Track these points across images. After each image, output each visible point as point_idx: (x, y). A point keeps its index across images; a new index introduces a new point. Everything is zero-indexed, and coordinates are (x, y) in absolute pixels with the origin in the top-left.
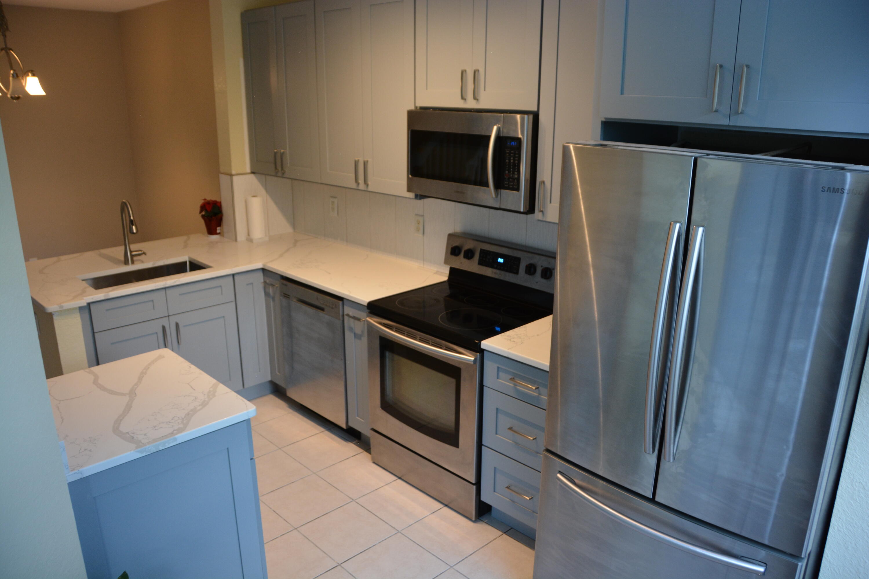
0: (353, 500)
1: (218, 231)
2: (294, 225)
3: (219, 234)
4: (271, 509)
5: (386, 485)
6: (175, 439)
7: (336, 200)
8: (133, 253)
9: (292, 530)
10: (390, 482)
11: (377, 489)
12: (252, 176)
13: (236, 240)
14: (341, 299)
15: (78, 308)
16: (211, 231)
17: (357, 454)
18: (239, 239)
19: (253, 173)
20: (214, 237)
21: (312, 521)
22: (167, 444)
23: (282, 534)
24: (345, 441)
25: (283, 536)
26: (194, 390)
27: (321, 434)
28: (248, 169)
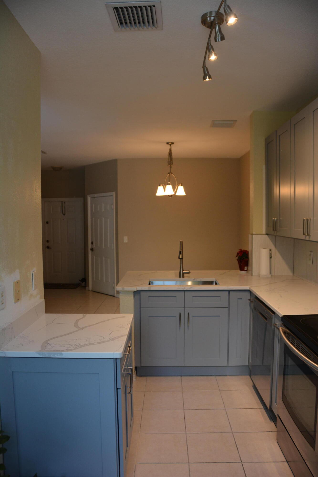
0: (241, 461)
1: (245, 269)
2: (293, 271)
3: (246, 270)
4: (187, 443)
5: (273, 462)
6: (62, 354)
7: (312, 254)
8: (184, 272)
9: (186, 463)
10: (279, 461)
11: (264, 462)
12: (266, 236)
13: (252, 275)
14: (274, 313)
15: (133, 292)
16: (242, 269)
17: (271, 432)
18: (253, 274)
19: (267, 234)
20: (243, 272)
21: (203, 463)
22: (56, 355)
23: (178, 462)
24: (270, 420)
25: (178, 464)
26: (110, 335)
27: (259, 409)
28: (264, 232)
